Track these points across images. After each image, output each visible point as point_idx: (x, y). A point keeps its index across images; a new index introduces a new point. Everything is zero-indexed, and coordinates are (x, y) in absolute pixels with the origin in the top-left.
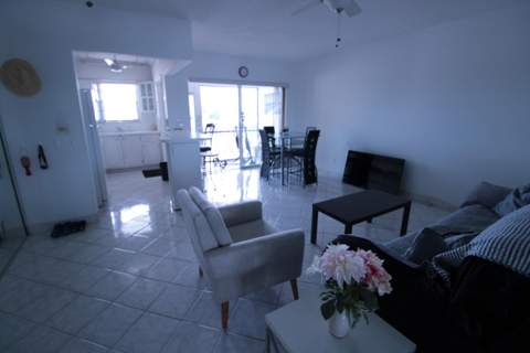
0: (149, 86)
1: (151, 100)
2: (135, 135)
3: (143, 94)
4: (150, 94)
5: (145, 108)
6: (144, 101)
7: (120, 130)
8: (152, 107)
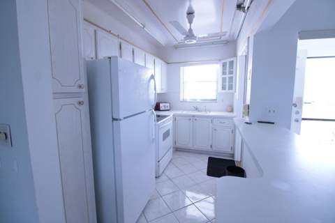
0: (232, 63)
1: (231, 79)
2: (208, 117)
3: (224, 73)
4: (231, 73)
5: (224, 88)
6: (224, 80)
7: (197, 109)
8: (231, 87)
